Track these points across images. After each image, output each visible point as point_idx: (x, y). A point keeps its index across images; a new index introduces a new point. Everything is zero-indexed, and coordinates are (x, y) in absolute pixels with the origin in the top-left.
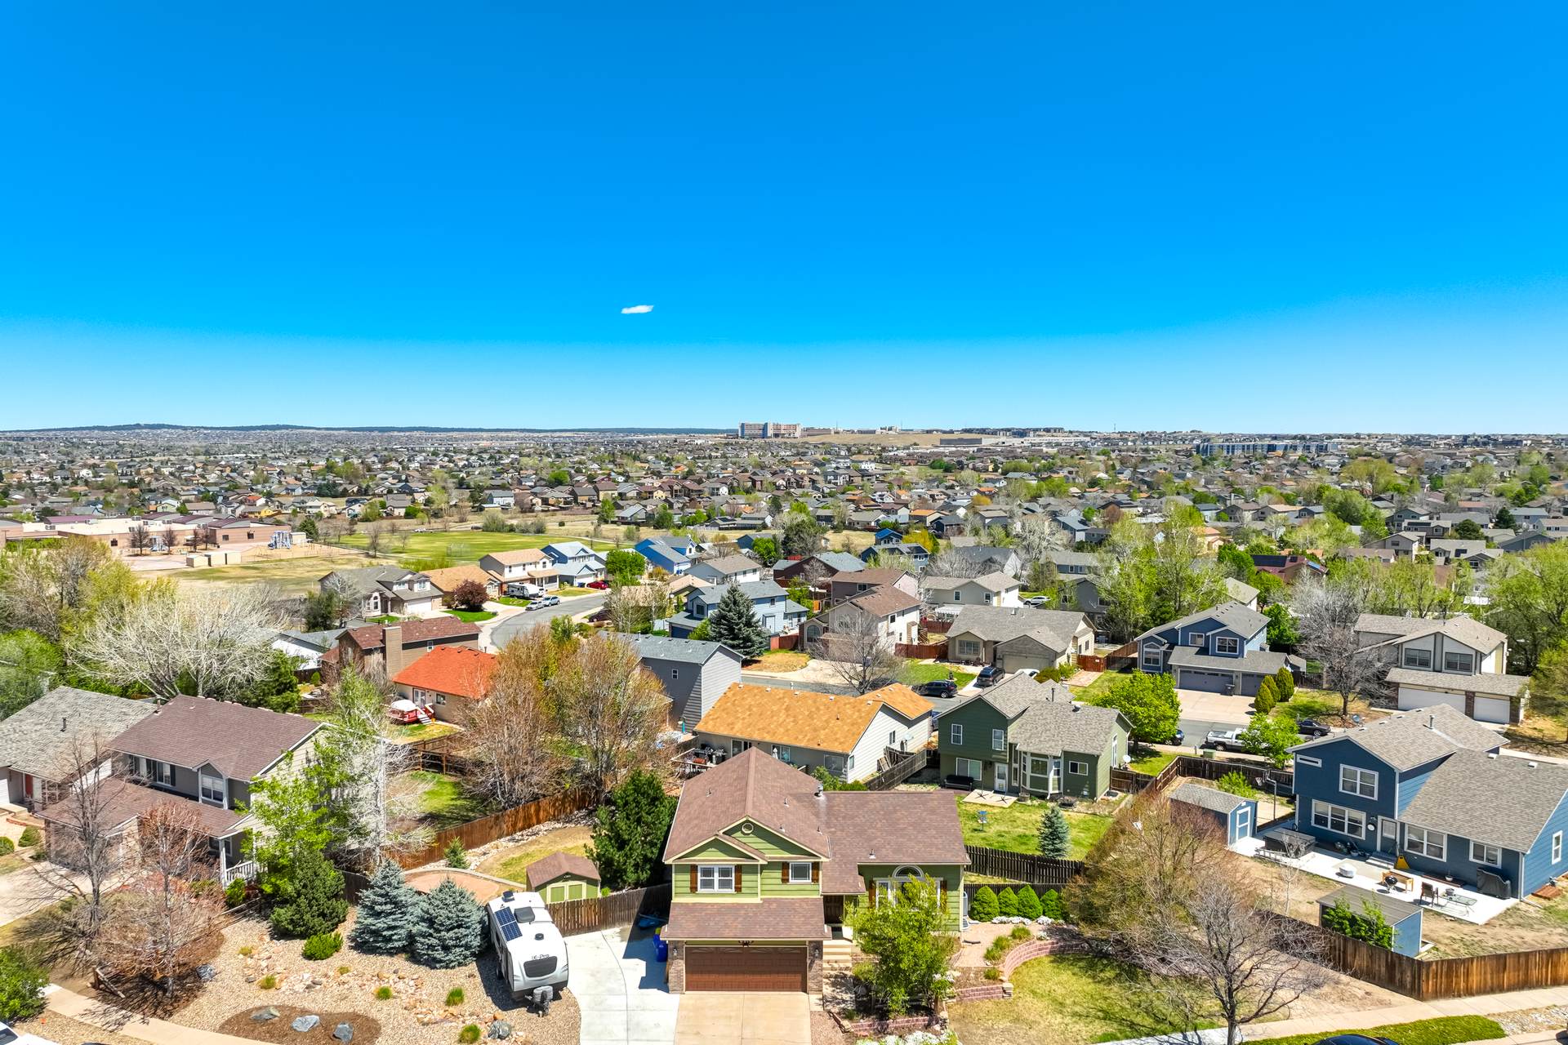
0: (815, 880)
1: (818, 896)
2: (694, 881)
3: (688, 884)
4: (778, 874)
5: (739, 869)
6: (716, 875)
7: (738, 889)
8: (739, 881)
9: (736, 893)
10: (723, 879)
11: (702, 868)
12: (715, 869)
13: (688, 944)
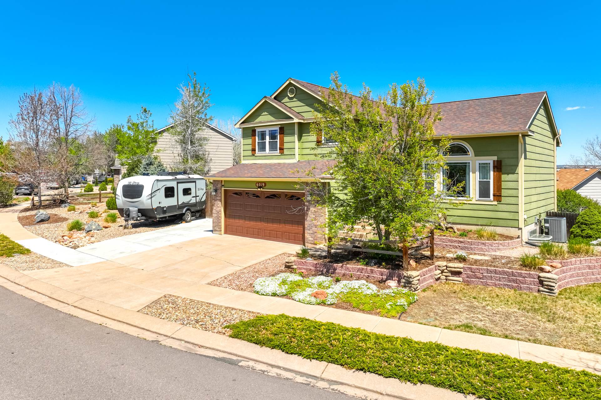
2: (253, 144)
3: (250, 147)
4: (314, 138)
5: (282, 130)
6: (267, 138)
7: (281, 149)
8: (282, 143)
9: (280, 154)
10: (272, 140)
11: (258, 132)
12: (266, 132)
13: (225, 186)
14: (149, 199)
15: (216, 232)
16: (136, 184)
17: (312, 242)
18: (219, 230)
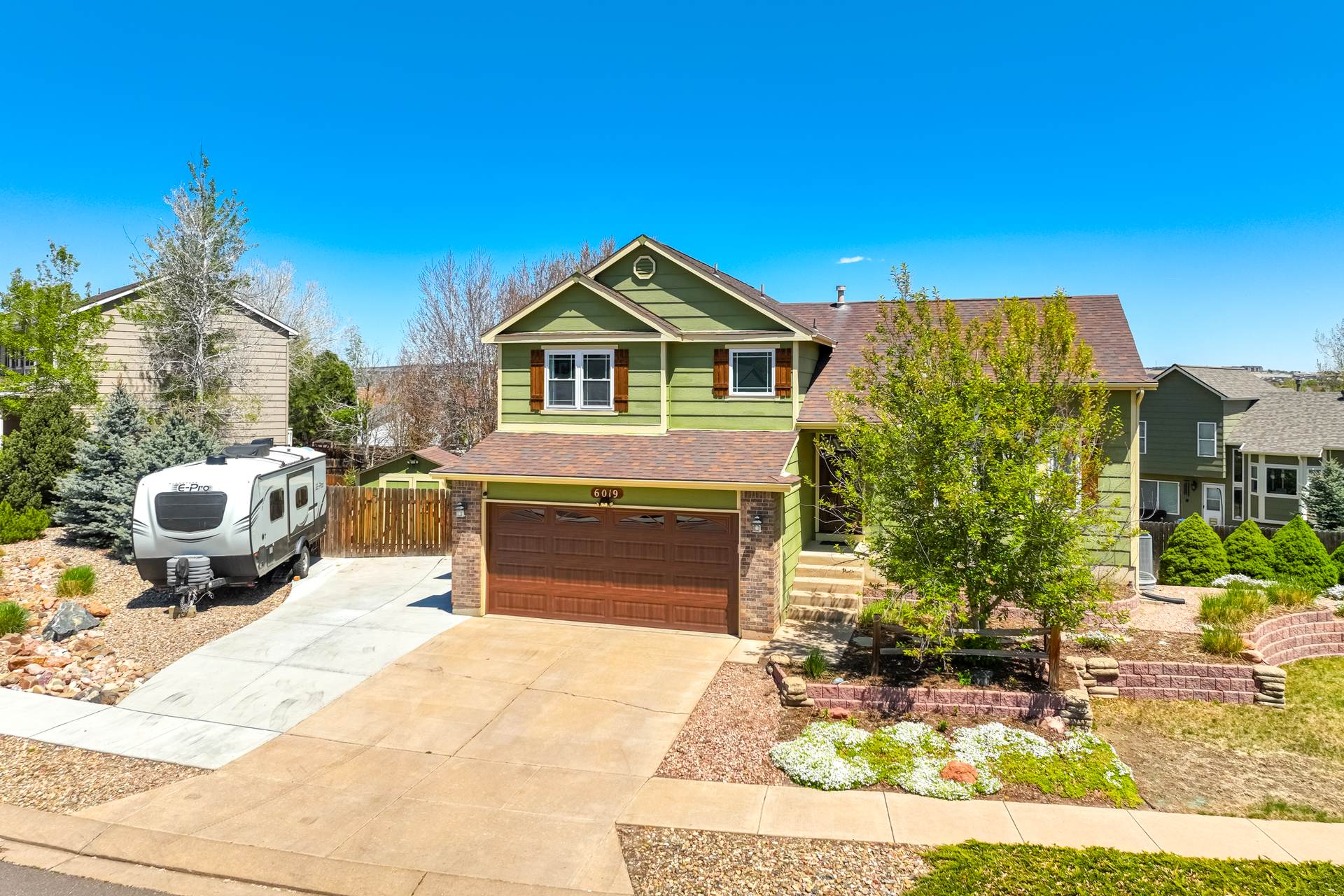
0: (783, 390)
1: (787, 429)
2: (536, 385)
3: (526, 393)
4: (706, 378)
5: (623, 356)
6: (579, 372)
7: (622, 404)
8: (622, 386)
9: (617, 414)
10: (590, 379)
11: (551, 356)
12: (576, 359)
13: (489, 495)
14: (243, 529)
15: (465, 610)
16: (201, 490)
17: (761, 628)
18: (474, 604)
